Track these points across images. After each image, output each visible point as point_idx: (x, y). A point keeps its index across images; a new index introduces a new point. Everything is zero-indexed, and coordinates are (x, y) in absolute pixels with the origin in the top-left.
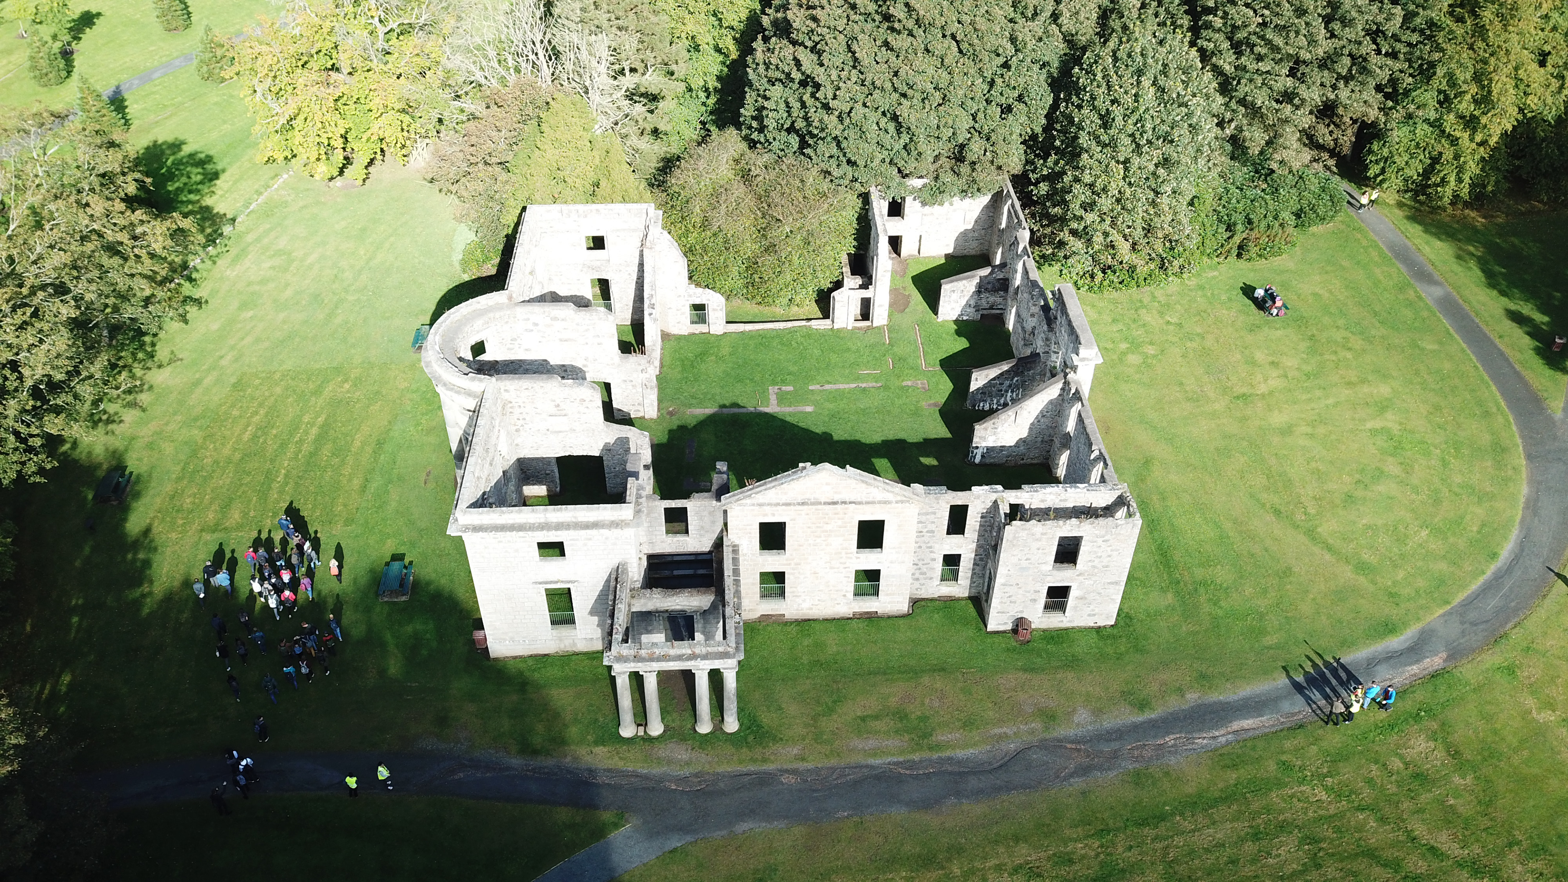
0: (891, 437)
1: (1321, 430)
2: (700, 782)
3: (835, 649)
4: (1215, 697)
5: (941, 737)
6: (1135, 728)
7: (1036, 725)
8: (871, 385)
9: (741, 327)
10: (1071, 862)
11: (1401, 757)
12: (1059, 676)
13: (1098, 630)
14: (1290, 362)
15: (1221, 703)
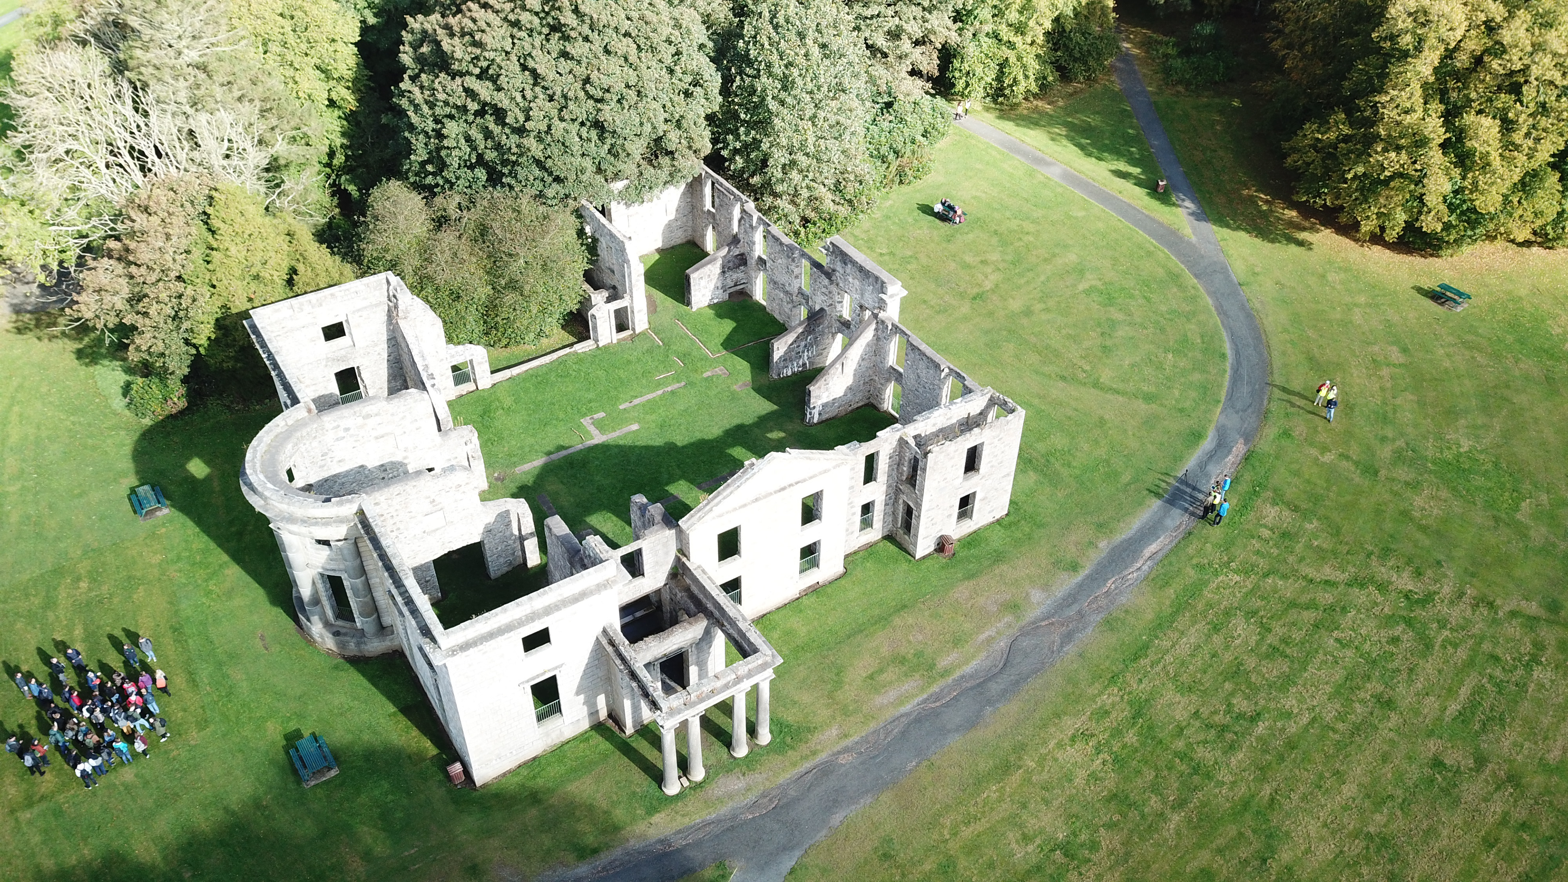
0: (728, 427)
1: (1051, 303)
2: (770, 800)
3: (804, 629)
4: (1119, 537)
5: (943, 662)
6: (1080, 586)
7: (1008, 618)
8: (676, 385)
9: (507, 374)
10: (1107, 713)
11: (1265, 526)
12: (997, 572)
13: (998, 522)
14: (994, 257)
15: (1125, 540)
